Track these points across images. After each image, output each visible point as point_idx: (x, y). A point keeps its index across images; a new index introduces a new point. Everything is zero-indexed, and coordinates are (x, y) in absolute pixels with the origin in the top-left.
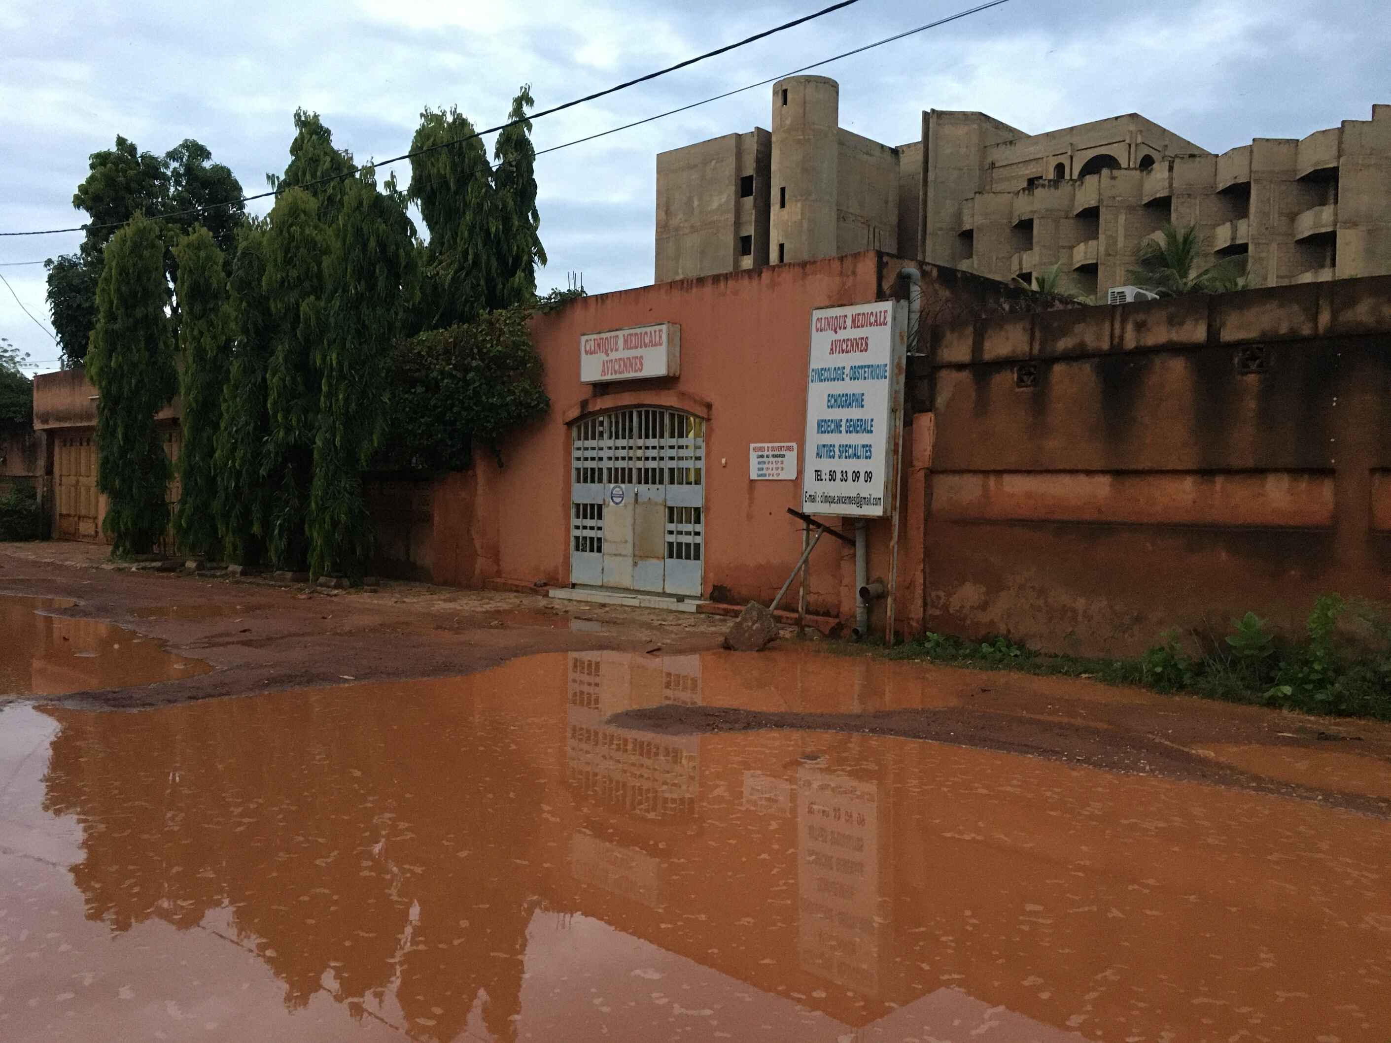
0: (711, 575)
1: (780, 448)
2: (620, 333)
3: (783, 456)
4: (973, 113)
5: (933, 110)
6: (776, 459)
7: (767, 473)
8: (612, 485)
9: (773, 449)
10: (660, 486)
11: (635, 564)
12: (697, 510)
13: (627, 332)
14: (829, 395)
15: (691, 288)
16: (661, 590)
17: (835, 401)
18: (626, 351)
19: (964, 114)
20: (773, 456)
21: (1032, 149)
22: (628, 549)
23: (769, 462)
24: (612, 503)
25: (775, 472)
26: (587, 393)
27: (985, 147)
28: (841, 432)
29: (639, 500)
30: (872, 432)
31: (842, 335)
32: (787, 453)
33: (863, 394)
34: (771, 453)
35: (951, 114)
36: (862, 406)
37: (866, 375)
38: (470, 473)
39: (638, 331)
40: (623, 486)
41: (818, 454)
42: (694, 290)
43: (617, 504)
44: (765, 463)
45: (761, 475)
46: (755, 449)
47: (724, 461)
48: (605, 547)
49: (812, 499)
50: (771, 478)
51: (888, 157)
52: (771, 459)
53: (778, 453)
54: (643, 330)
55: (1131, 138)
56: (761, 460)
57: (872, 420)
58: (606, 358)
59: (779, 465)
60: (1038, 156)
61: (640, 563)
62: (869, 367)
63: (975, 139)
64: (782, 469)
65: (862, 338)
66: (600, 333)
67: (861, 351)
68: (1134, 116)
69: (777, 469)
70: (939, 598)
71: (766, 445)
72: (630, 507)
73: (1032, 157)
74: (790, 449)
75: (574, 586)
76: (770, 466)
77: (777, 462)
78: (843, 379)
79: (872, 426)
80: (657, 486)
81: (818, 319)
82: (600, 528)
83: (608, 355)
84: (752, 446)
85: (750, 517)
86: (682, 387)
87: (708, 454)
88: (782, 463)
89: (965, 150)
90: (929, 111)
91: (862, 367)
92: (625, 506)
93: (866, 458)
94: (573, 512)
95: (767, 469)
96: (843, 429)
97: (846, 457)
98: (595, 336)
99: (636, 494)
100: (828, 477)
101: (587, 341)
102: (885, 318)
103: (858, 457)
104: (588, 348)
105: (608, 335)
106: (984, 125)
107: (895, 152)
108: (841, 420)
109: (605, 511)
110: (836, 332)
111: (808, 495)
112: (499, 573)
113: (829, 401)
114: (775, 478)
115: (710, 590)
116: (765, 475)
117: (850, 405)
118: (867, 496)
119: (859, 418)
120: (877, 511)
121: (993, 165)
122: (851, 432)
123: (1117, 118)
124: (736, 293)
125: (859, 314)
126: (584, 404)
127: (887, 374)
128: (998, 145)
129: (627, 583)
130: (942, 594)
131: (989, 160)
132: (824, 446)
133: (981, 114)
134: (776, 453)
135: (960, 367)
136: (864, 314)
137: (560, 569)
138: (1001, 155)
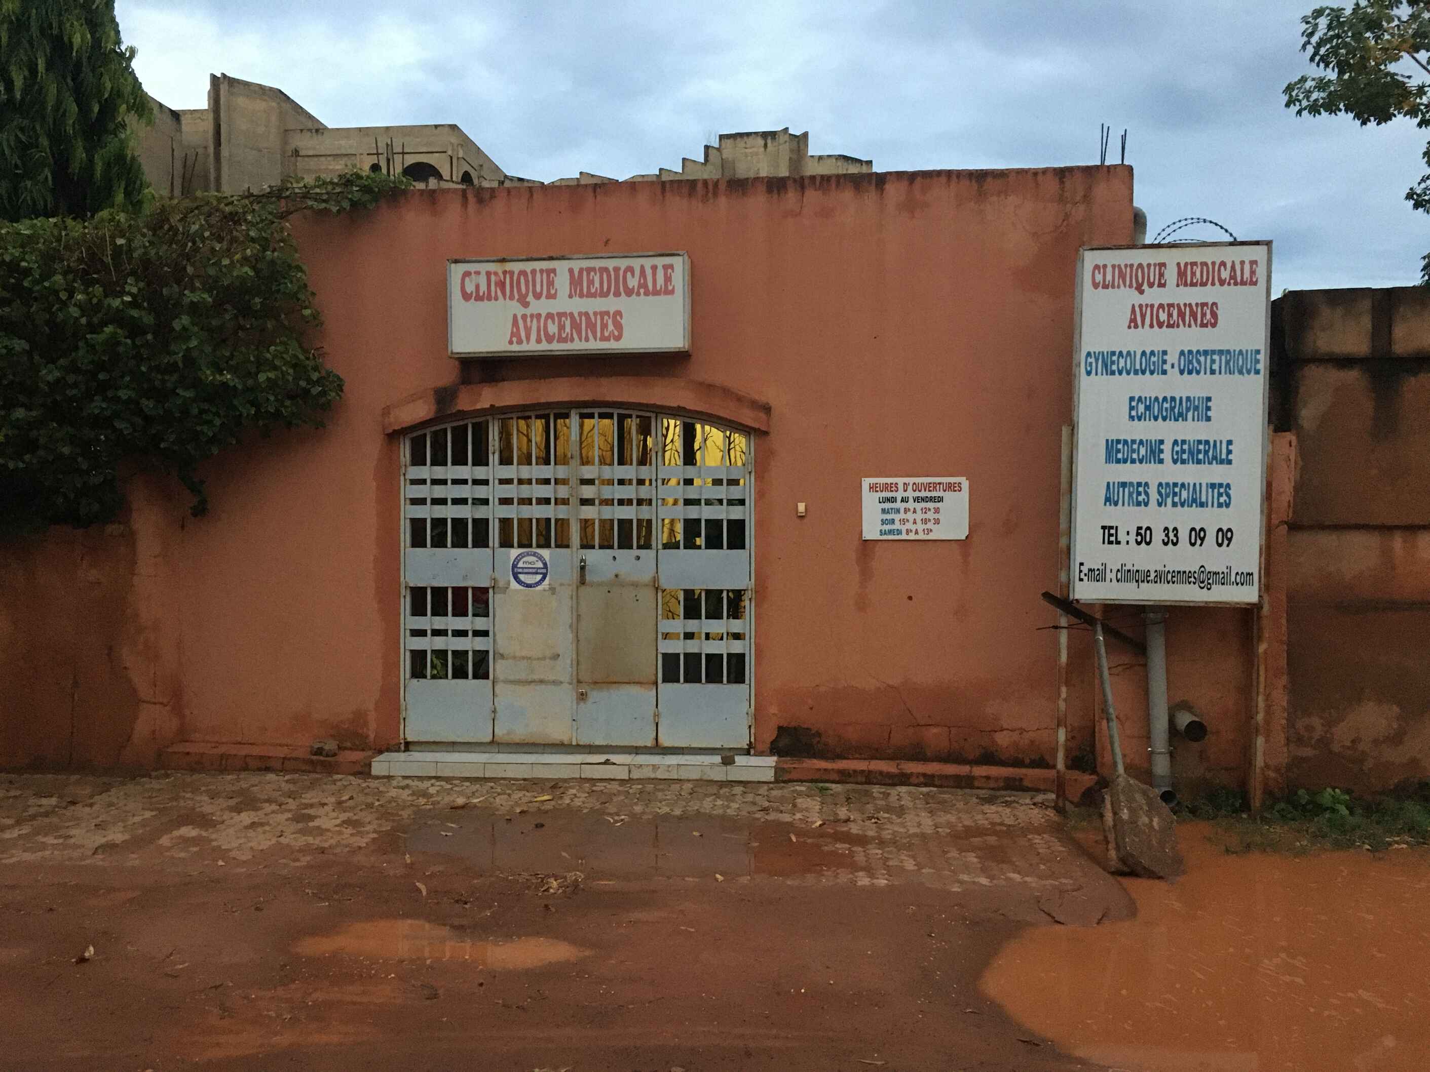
0: (773, 710)
1: (928, 487)
2: (561, 267)
3: (940, 499)
4: (271, 89)
5: (224, 75)
6: (923, 505)
7: (904, 528)
8: (514, 552)
9: (917, 487)
10: (643, 553)
11: (582, 697)
12: (738, 595)
13: (576, 265)
14: (1132, 399)
15: (715, 194)
16: (650, 743)
17: (1148, 408)
18: (576, 299)
19: (260, 86)
20: (916, 500)
21: (343, 142)
22: (563, 670)
23: (906, 510)
24: (514, 585)
25: (920, 527)
26: (448, 376)
27: (286, 131)
28: (1161, 461)
29: (588, 578)
30: (1229, 462)
31: (1153, 296)
32: (948, 496)
33: (1209, 399)
34: (910, 494)
35: (247, 84)
36: (1208, 419)
37: (1216, 367)
38: (112, 529)
39: (611, 264)
40: (545, 553)
41: (1107, 500)
42: (723, 200)
43: (529, 586)
44: (898, 511)
45: (891, 532)
46: (872, 488)
47: (801, 507)
48: (497, 668)
49: (1096, 575)
50: (912, 536)
51: (168, 119)
52: (911, 505)
53: (929, 494)
54: (623, 263)
55: (453, 150)
56: (887, 505)
57: (1230, 442)
58: (520, 311)
59: (931, 515)
60: (349, 152)
61: (595, 695)
62: (1221, 352)
63: (274, 118)
64: (937, 522)
65: (1204, 305)
66: (503, 260)
67: (1203, 325)
68: (454, 127)
69: (925, 521)
70: (1310, 728)
71: (900, 481)
72: (566, 593)
73: (343, 152)
74: (951, 487)
75: (408, 746)
76: (910, 516)
77: (925, 511)
78: (1164, 372)
79: (1229, 452)
80: (635, 552)
81: (1097, 267)
82: (485, 634)
83: (526, 305)
84: (866, 482)
85: (862, 605)
86: (700, 371)
87: (761, 494)
88: (937, 511)
89: (263, 129)
90: (219, 75)
91: (1206, 353)
92: (552, 590)
93: (1220, 505)
94: (406, 604)
95: (903, 521)
96: (1167, 456)
97: (1174, 505)
98: (492, 267)
99: (583, 568)
100: (1132, 537)
101: (467, 274)
102: (1253, 273)
103: (1202, 505)
104: (470, 288)
105: (528, 266)
106: (283, 105)
107: (176, 115)
108: (1162, 442)
109: (495, 600)
110: (1141, 292)
111: (1085, 569)
112: (183, 734)
113: (1131, 408)
114: (921, 536)
115: (769, 735)
116: (899, 532)
117: (1181, 416)
118: (1222, 568)
119: (1203, 438)
120: (1249, 594)
121: (296, 153)
122: (1183, 462)
123: (436, 126)
124: (825, 213)
125: (1194, 264)
126: (444, 396)
127: (1260, 367)
128: (302, 131)
129: (559, 731)
130: (1316, 722)
131: (293, 146)
132: (1124, 485)
133: (280, 91)
134: (923, 494)
135: (1344, 362)
136: (1204, 264)
137: (372, 716)
138: (306, 143)
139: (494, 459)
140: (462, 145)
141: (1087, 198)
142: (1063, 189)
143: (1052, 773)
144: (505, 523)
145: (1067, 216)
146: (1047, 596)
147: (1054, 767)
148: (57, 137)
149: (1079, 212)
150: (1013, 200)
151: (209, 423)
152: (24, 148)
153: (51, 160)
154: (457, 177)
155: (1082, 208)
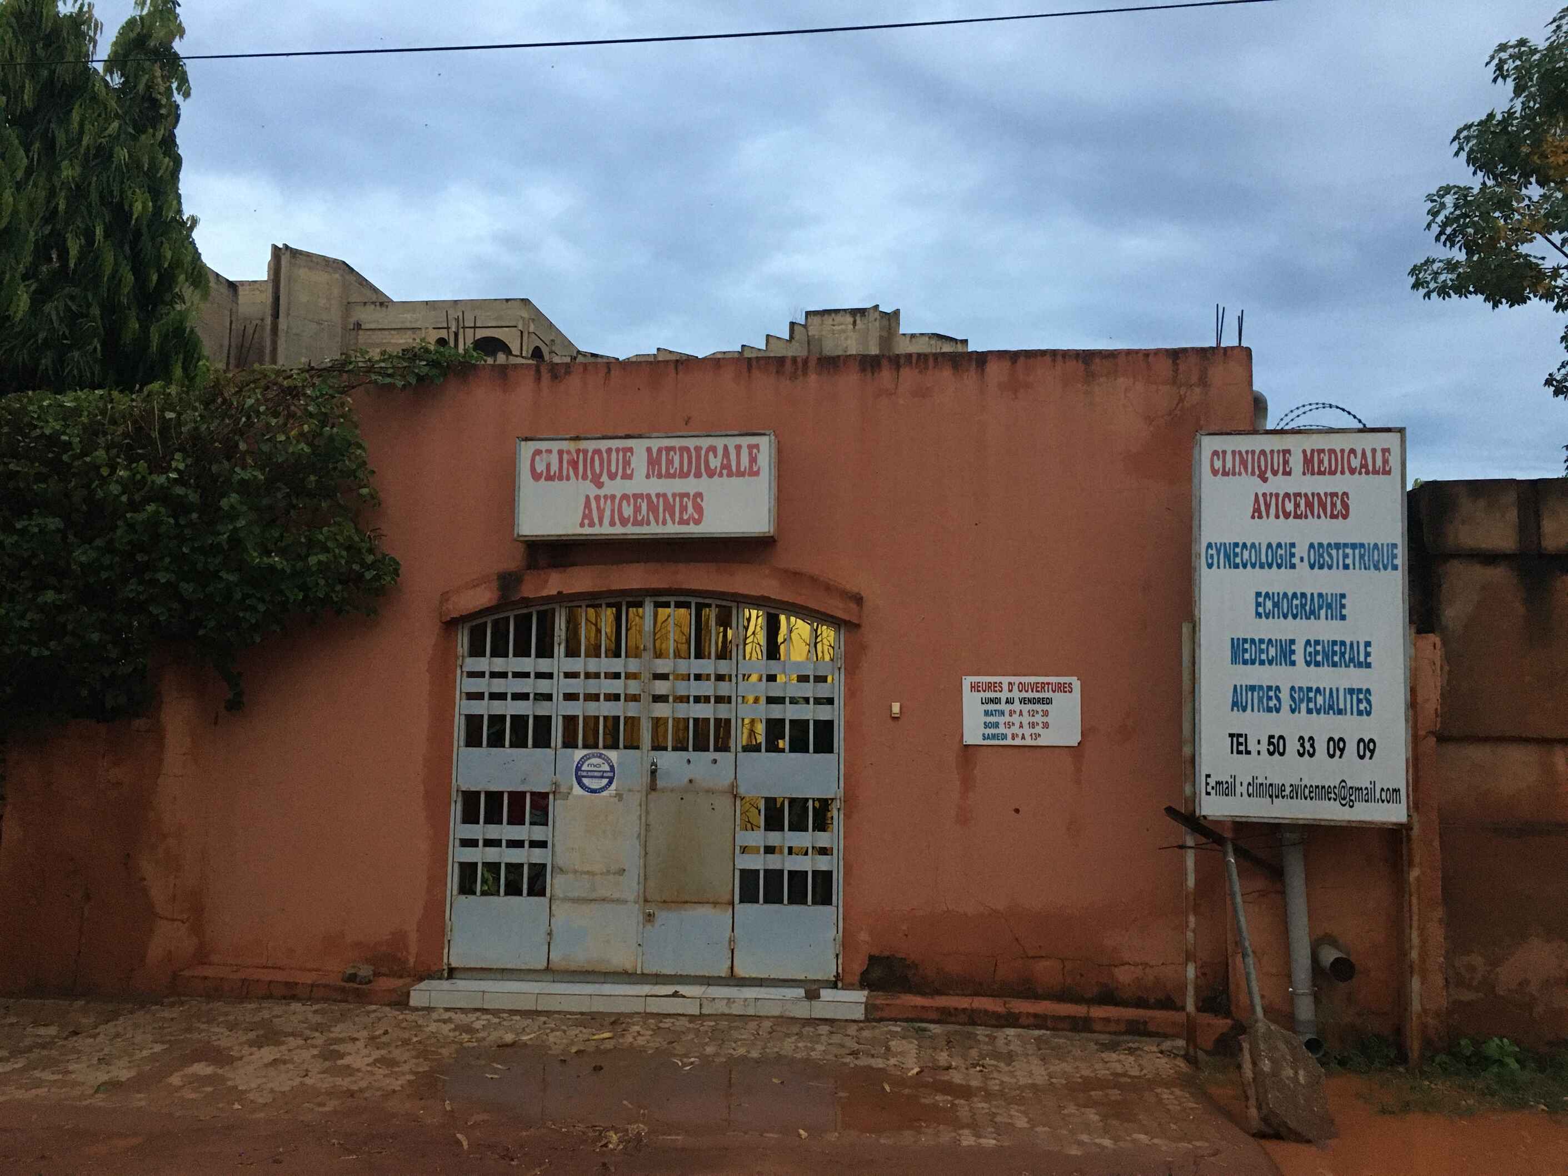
0: (864, 936)
1: (1035, 687)
2: (639, 446)
3: (1049, 701)
4: (335, 261)
5: (286, 246)
6: (1030, 707)
7: (1009, 733)
8: (579, 754)
9: (1022, 688)
10: (718, 755)
11: (650, 917)
12: (824, 805)
13: (655, 444)
14: (1258, 594)
15: (805, 373)
16: (723, 971)
17: (1276, 605)
18: (654, 480)
19: (324, 258)
20: (1023, 701)
21: (408, 316)
22: (630, 887)
23: (1011, 713)
24: (577, 790)
25: (1027, 731)
26: (513, 561)
27: (349, 303)
28: (1293, 663)
29: (660, 784)
30: (1368, 665)
31: (1278, 484)
32: (1057, 697)
33: (1343, 596)
34: (1016, 694)
35: (308, 255)
36: (1343, 618)
37: (1349, 561)
38: (139, 723)
39: (691, 443)
40: (613, 755)
41: (1235, 704)
42: (813, 378)
43: (593, 791)
44: (1002, 713)
45: (994, 737)
46: (975, 687)
47: (896, 708)
48: (555, 884)
49: (1226, 789)
50: (1018, 742)
51: (224, 290)
52: (1017, 706)
53: (1037, 695)
54: (705, 443)
55: (524, 324)
56: (991, 707)
57: (1368, 644)
58: (593, 491)
59: (1038, 718)
60: (414, 326)
61: (663, 916)
62: (1354, 546)
63: (336, 291)
64: (1046, 725)
65: (1334, 495)
66: (577, 438)
67: (1333, 516)
68: (525, 302)
69: (1032, 725)
70: (1472, 969)
71: (1005, 680)
72: (634, 800)
73: (408, 325)
74: (1062, 688)
75: (452, 973)
76: (1016, 719)
77: (1033, 713)
78: (1293, 566)
79: (1367, 654)
80: (711, 755)
81: (1216, 453)
82: (543, 844)
83: (600, 485)
84: (967, 681)
85: (964, 818)
86: (786, 559)
87: (852, 693)
88: (1046, 713)
89: (324, 301)
90: (281, 246)
91: (1337, 546)
92: (619, 796)
93: (1360, 713)
94: (456, 810)
95: (1009, 725)
96: (1299, 657)
97: (1309, 711)
98: (565, 445)
99: (653, 773)
100: (1264, 747)
101: (538, 452)
102: (1385, 462)
103: (1340, 712)
104: (540, 467)
105: (604, 445)
106: (347, 277)
107: (233, 286)
108: (1292, 642)
109: (556, 808)
110: (1265, 480)
111: (1212, 782)
112: (202, 956)
113: (1258, 604)
114: (1029, 742)
115: (858, 966)
116: (1004, 737)
117: (1313, 614)
118: (1365, 784)
119: (1338, 638)
120: (1396, 813)
121: (358, 326)
122: (1317, 664)
123: (507, 300)
124: (922, 393)
125: (1321, 451)
126: (508, 582)
127: (1398, 561)
128: (365, 303)
129: (621, 958)
130: (1477, 960)
131: (353, 320)
132: (1252, 688)
133: (344, 263)
134: (1030, 695)
135: (1489, 558)
136: (1332, 451)
137: (413, 937)
138: (368, 316)
139: (560, 650)
140: (533, 320)
141: (1203, 382)
142: (1176, 371)
143: (1179, 1017)
144: (570, 721)
145: (1181, 400)
146: (1170, 811)
147: (1183, 1008)
148: (111, 308)
149: (1196, 395)
150: (1122, 381)
151: (254, 609)
152: (72, 318)
153: (102, 331)
154: (527, 351)
155: (1198, 390)
